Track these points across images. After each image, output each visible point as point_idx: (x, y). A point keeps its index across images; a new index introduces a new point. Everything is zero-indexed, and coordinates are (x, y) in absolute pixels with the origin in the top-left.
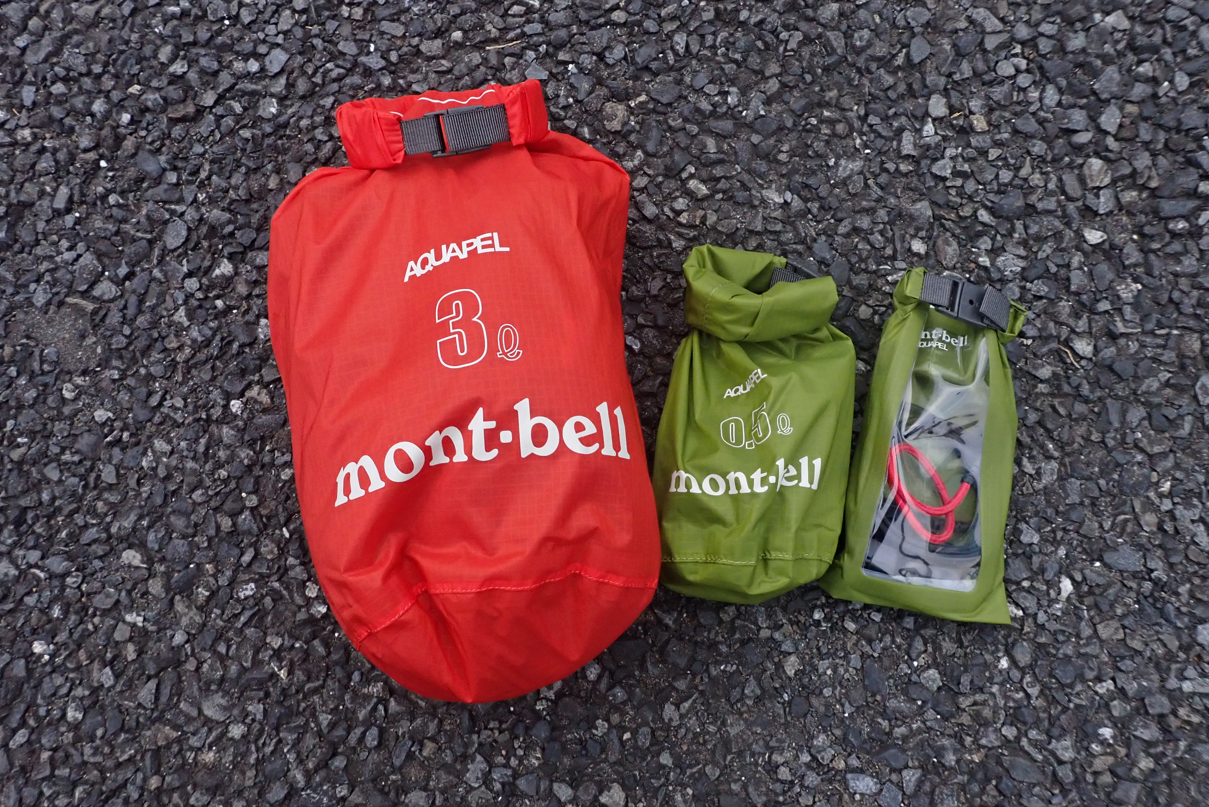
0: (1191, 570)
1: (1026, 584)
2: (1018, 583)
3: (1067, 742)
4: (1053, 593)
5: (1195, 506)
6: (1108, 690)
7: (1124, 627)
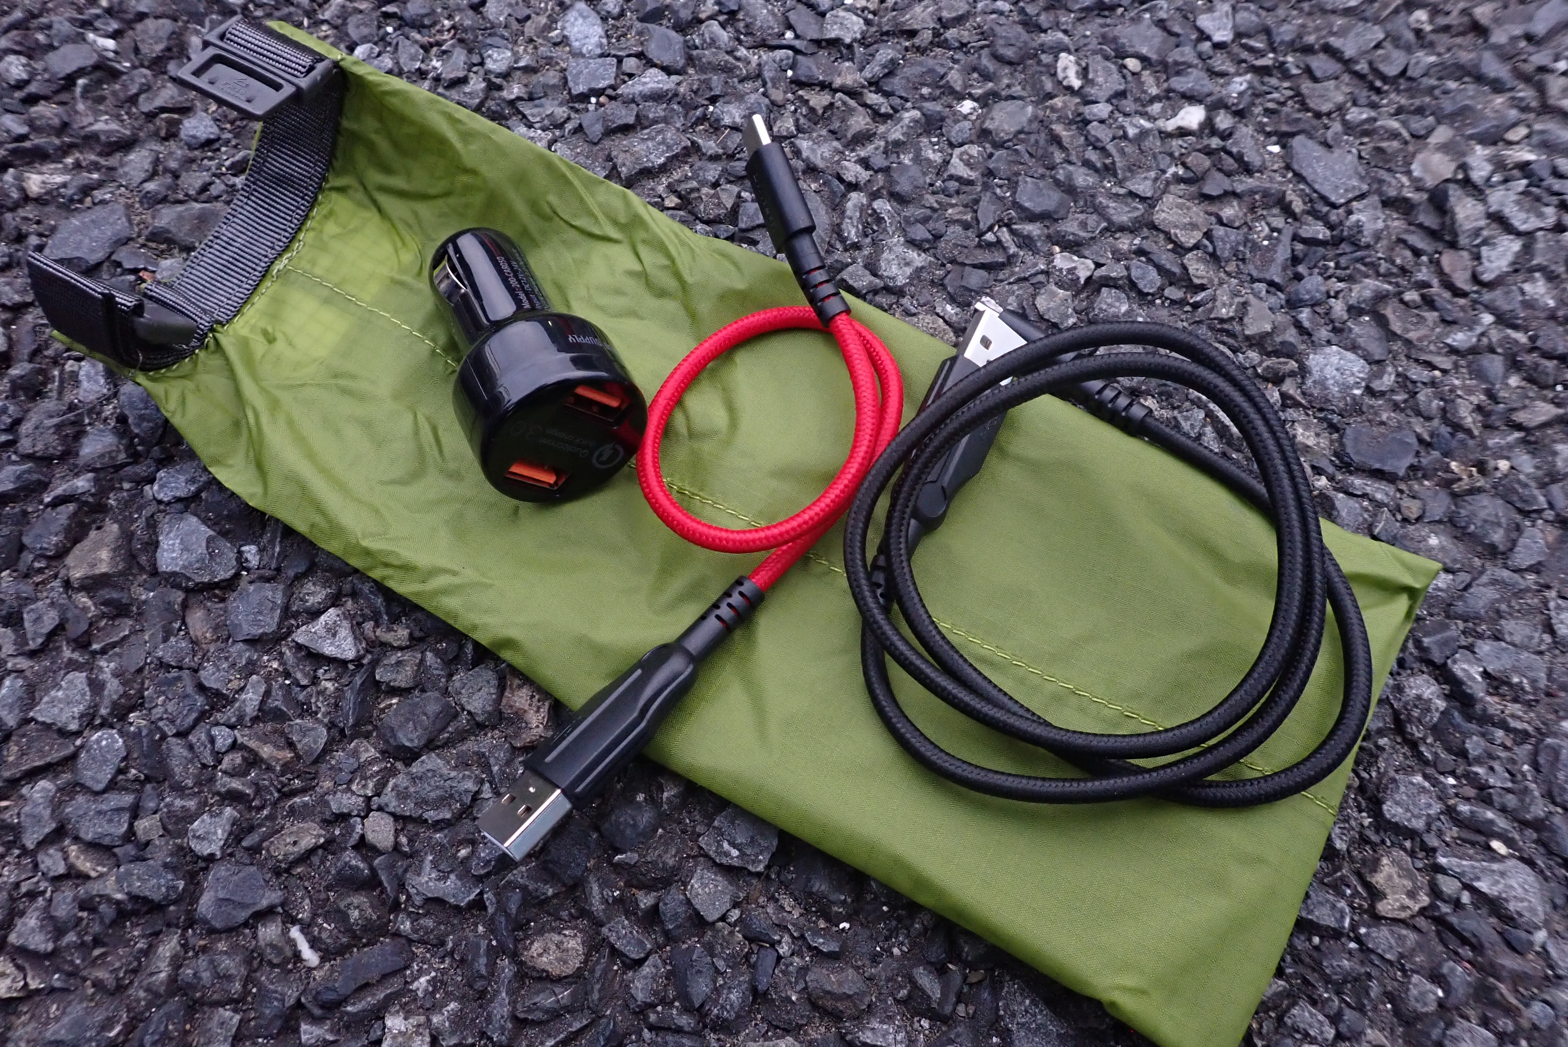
0: (1423, 274)
1: (1132, 64)
2: (1121, 54)
3: (918, 259)
4: (1156, 108)
5: (1541, 215)
6: (1071, 271)
7: (1208, 235)
